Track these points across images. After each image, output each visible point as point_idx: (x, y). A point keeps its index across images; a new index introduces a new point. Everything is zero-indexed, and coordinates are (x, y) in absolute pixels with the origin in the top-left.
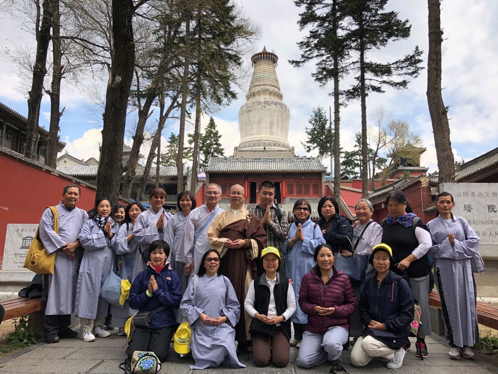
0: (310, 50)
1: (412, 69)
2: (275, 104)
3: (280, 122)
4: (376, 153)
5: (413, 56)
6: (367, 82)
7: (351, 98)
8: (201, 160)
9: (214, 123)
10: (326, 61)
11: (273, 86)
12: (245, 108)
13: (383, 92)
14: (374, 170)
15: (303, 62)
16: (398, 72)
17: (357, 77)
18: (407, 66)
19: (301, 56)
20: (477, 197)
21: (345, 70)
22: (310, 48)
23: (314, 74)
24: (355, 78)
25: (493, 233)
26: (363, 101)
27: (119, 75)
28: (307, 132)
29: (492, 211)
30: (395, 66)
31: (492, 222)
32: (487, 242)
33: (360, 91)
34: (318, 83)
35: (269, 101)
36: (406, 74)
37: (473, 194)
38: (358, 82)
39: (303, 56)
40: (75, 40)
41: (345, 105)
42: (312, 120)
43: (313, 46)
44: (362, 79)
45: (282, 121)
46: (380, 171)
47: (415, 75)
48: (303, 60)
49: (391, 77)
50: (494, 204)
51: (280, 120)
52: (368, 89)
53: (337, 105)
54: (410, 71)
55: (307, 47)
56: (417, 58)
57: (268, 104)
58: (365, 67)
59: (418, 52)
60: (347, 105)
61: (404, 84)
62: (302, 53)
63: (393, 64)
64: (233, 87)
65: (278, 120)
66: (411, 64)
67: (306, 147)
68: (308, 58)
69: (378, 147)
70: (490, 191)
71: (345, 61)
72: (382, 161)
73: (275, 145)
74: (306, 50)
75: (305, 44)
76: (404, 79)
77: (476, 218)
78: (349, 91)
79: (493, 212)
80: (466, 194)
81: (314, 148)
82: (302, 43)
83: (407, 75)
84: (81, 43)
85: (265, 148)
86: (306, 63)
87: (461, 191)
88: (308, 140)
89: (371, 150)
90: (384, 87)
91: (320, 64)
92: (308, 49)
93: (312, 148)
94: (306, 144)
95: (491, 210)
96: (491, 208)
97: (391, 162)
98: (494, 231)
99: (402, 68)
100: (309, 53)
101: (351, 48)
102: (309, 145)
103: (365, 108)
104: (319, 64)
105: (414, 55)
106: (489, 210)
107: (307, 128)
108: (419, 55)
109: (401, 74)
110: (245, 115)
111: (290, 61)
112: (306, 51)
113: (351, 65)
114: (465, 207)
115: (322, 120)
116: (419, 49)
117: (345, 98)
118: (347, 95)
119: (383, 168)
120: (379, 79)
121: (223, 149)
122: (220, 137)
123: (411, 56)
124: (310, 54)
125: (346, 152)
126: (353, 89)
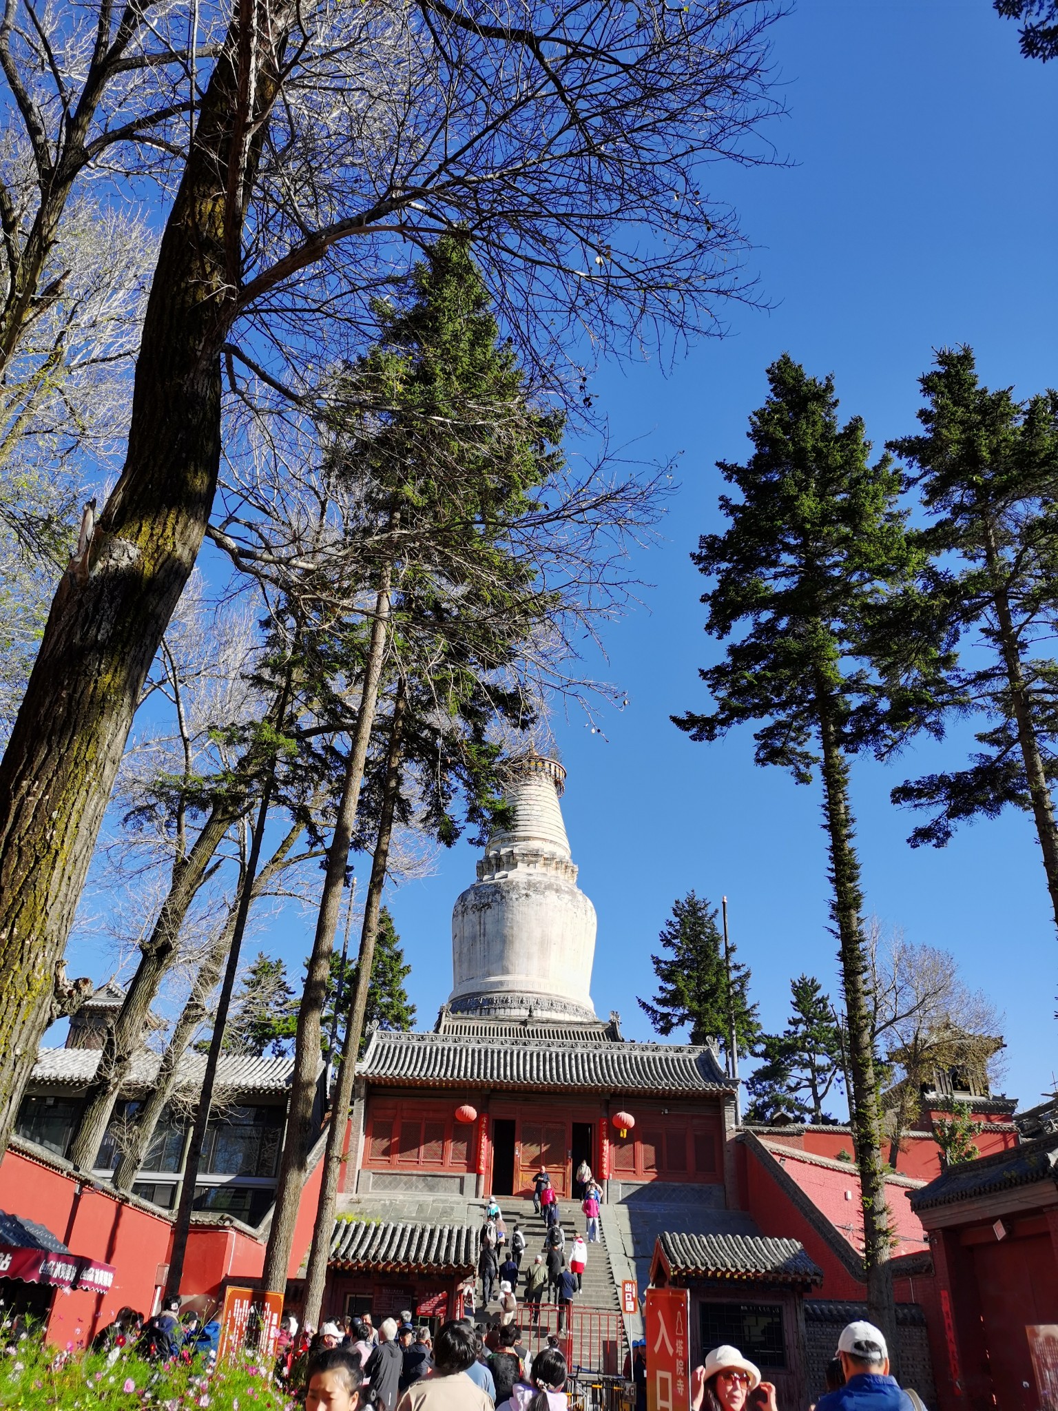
28: (659, 971)
67: (657, 1017)
81: (681, 1020)
93: (675, 1020)
94: (655, 1007)
102: (665, 1010)
107: (658, 960)
110: (472, 917)
115: (703, 937)
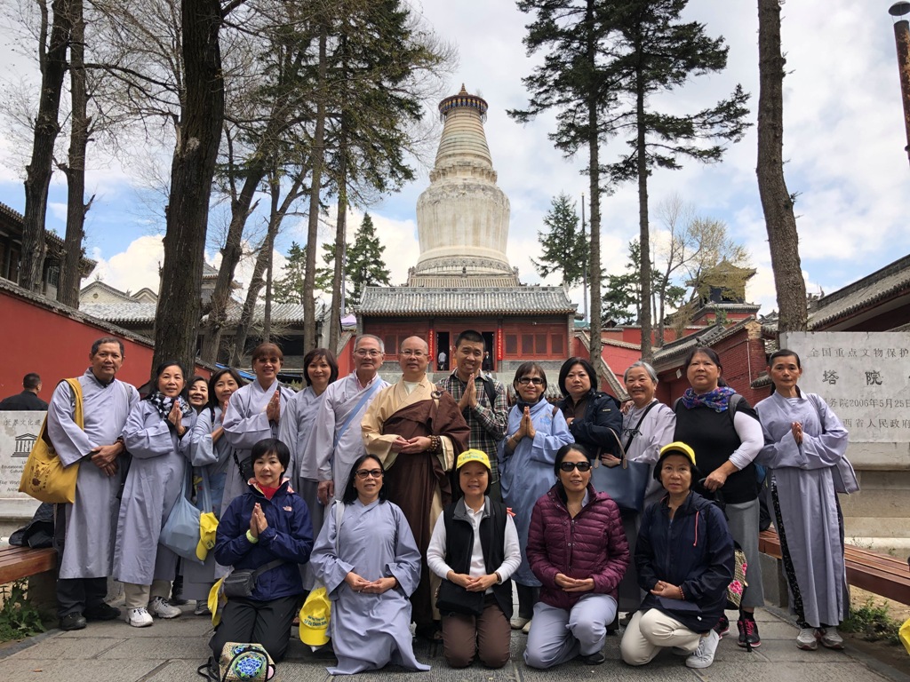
0: (546, 91)
1: (730, 126)
2: (483, 190)
3: (492, 223)
4: (666, 279)
5: (732, 104)
6: (649, 150)
7: (620, 178)
8: (348, 292)
9: (371, 225)
10: (575, 111)
11: (479, 156)
12: (427, 196)
13: (679, 167)
14: (662, 309)
15: (534, 113)
16: (704, 132)
17: (632, 140)
18: (721, 122)
19: (529, 103)
20: (846, 357)
21: (609, 128)
22: (545, 88)
23: (553, 135)
24: (628, 142)
25: (876, 422)
26: (643, 185)
27: (195, 136)
28: (540, 240)
29: (873, 383)
30: (700, 120)
31: (873, 402)
32: (865, 437)
33: (636, 167)
34: (560, 152)
35: (472, 184)
36: (719, 135)
37: (840, 352)
38: (633, 149)
39: (533, 102)
40: (113, 70)
41: (609, 192)
42: (551, 219)
43: (551, 83)
44: (640, 144)
45: (495, 221)
46: (674, 311)
47: (735, 137)
48: (533, 109)
49: (692, 141)
50: (877, 370)
51: (492, 218)
52: (652, 163)
53: (596, 192)
54: (727, 130)
55: (541, 86)
56: (738, 106)
57: (470, 190)
58: (645, 122)
59: (741, 96)
60: (612, 191)
61: (716, 153)
62: (532, 96)
63: (696, 117)
64: (407, 160)
65: (488, 219)
66: (729, 118)
67: (540, 267)
68: (544, 106)
69: (669, 267)
70: (870, 347)
71: (610, 111)
72: (677, 293)
73: (482, 264)
74: (538, 91)
75: (537, 81)
76: (716, 145)
77: (845, 395)
78: (616, 166)
79: (875, 384)
80: (827, 352)
81: (554, 270)
82: (531, 78)
83: (722, 138)
84: (124, 76)
85: (464, 269)
86: (539, 115)
87: (819, 346)
88: (543, 255)
89: (657, 274)
90: (681, 159)
91: (564, 116)
92: (541, 90)
93: (550, 270)
94: (539, 262)
95: (872, 380)
96: (872, 378)
97: (694, 294)
98: (877, 419)
99: (712, 124)
100: (544, 96)
101: (620, 88)
102: (545, 263)
103: (646, 197)
104: (562, 117)
105: (733, 102)
106: (868, 381)
107: (541, 234)
108: (744, 102)
109: (711, 136)
110: (428, 210)
111: (509, 112)
112: (540, 93)
113: (620, 119)
114: (825, 375)
115: (568, 218)
116: (742, 90)
117: (609, 179)
118: (613, 173)
119: (678, 305)
120: (671, 144)
121: (387, 272)
122: (382, 249)
123: (729, 103)
124: (546, 99)
125: (612, 276)
126: (624, 162)
